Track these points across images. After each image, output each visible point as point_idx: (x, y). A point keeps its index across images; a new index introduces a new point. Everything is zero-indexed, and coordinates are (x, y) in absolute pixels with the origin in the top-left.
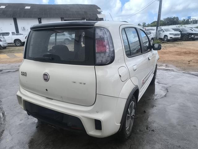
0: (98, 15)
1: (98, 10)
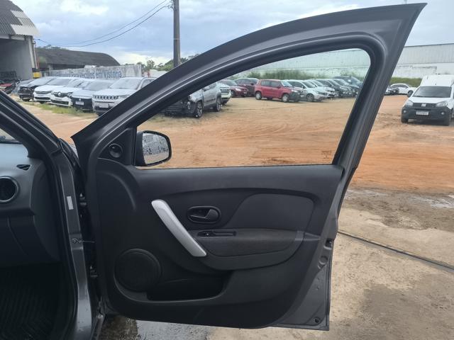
0: (14, 27)
1: (12, 11)
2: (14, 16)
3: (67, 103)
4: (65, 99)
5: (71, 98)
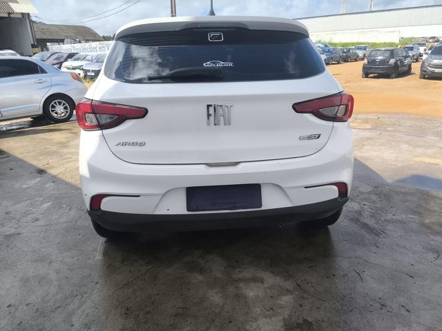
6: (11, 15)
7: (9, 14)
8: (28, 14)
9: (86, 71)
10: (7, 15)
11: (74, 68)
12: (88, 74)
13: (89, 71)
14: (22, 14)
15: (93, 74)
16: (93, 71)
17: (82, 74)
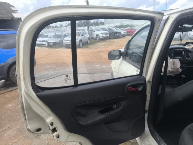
2: (12, 10)
3: (45, 44)
4: (44, 43)
5: (47, 42)
6: (13, 19)
7: (12, 18)
8: (21, 18)
9: (48, 43)
10: (11, 19)
11: (43, 41)
12: (50, 44)
13: (50, 43)
14: (18, 18)
15: (52, 44)
16: (52, 43)
17: (47, 44)
